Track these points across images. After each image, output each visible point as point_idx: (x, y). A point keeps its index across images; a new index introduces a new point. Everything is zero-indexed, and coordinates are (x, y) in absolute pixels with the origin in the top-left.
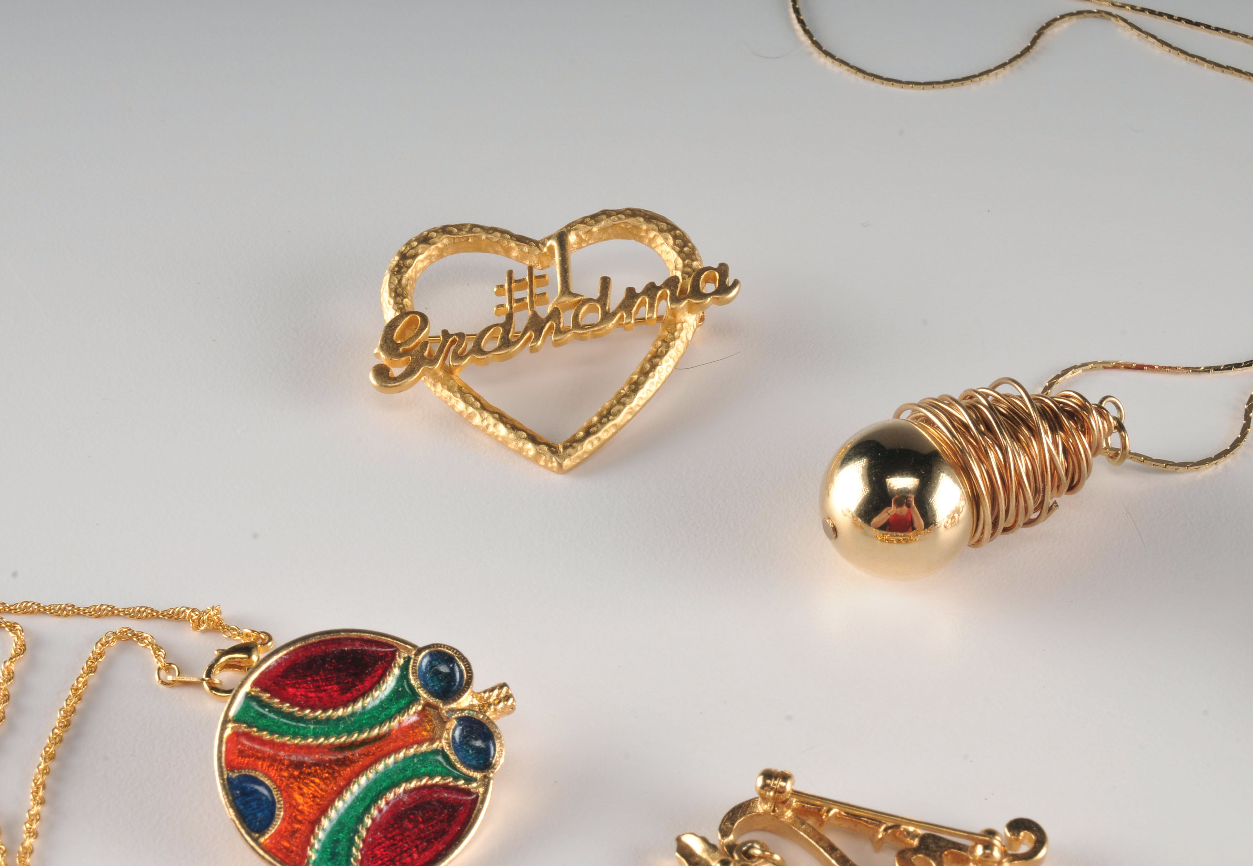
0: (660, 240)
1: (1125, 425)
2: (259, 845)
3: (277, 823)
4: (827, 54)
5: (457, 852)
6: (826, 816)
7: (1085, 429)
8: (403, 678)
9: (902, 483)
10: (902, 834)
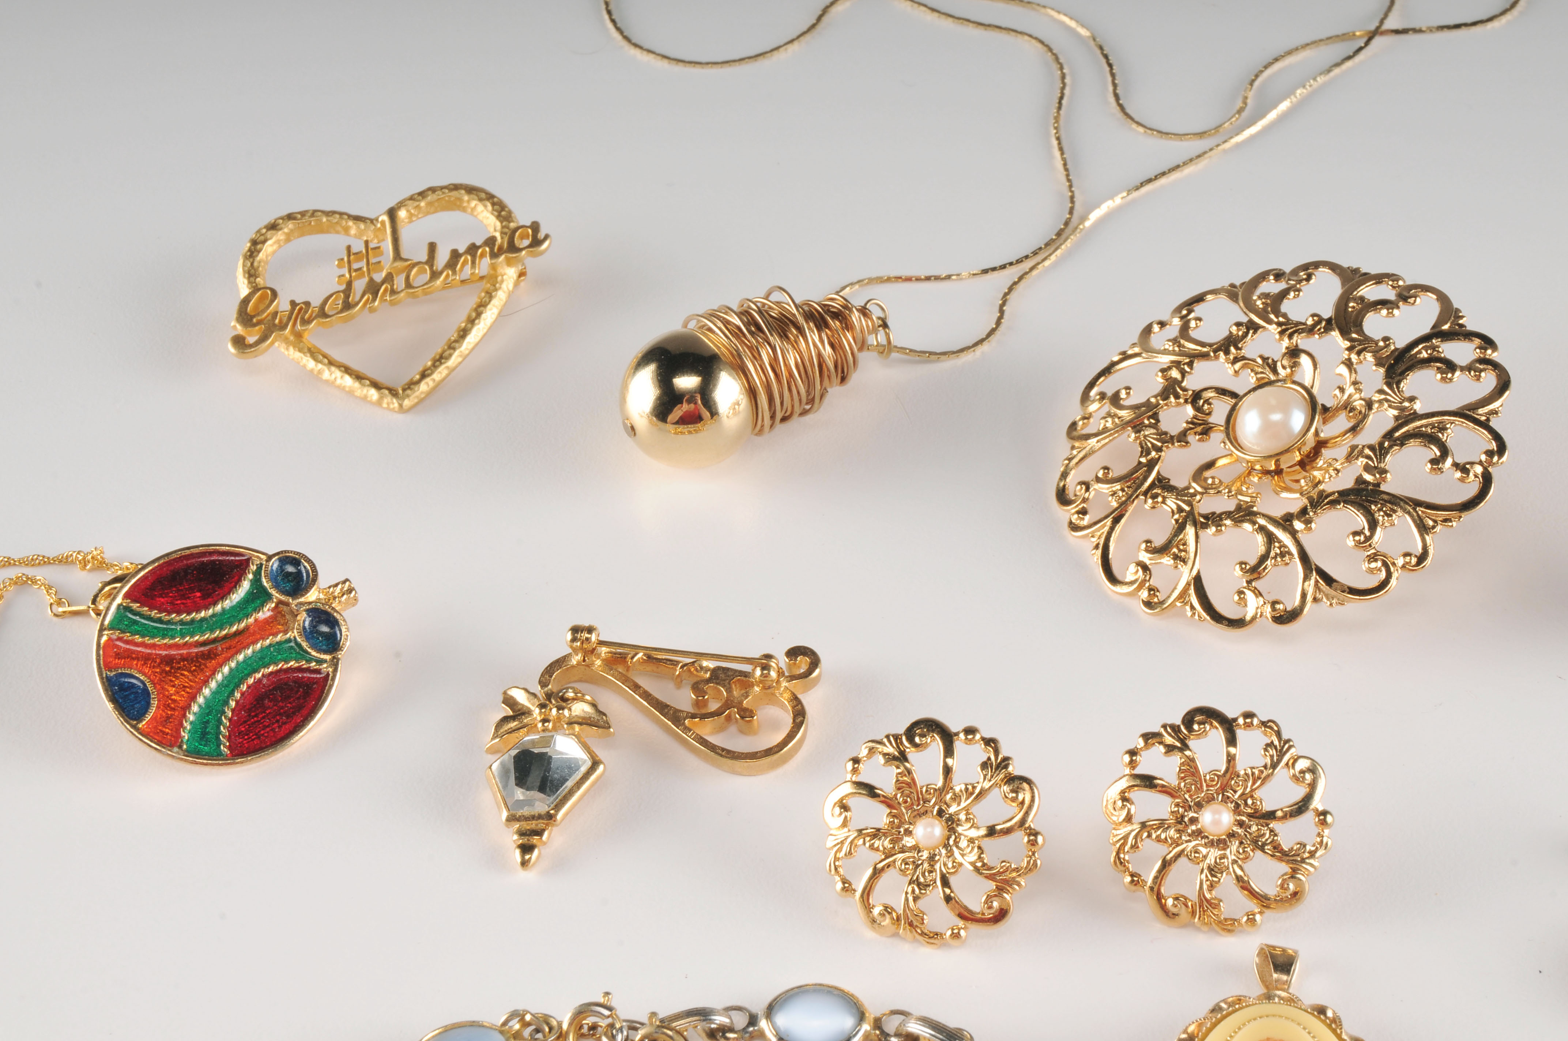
0: (480, 208)
1: (889, 324)
2: (137, 730)
3: (153, 710)
4: (636, 45)
5: (312, 723)
6: (631, 662)
7: (848, 326)
8: (257, 581)
9: (686, 382)
10: (696, 670)
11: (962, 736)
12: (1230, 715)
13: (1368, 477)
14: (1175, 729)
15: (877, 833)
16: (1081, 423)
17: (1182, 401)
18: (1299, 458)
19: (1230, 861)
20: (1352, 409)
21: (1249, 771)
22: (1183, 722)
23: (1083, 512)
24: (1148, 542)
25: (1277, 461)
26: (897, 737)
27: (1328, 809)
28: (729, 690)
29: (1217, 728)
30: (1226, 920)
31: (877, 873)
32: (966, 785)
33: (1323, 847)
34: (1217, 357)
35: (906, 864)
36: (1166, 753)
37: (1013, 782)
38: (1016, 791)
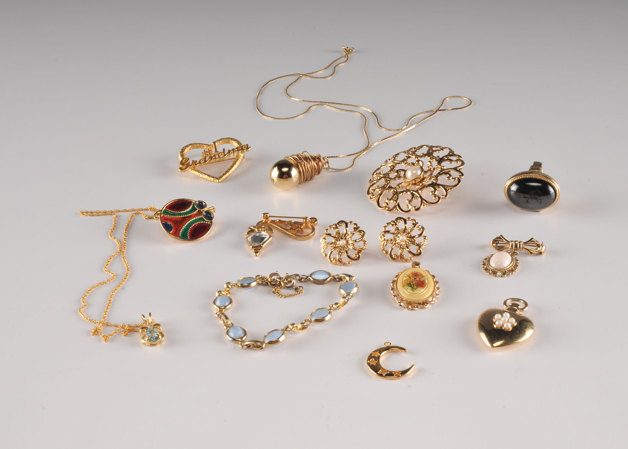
0: (234, 142)
1: (329, 162)
2: (170, 234)
3: (173, 230)
4: (265, 115)
5: (207, 234)
6: (276, 221)
7: (320, 161)
8: (193, 206)
9: (285, 170)
10: (291, 221)
11: (349, 223)
12: (405, 218)
13: (434, 181)
14: (394, 222)
15: (332, 243)
16: (372, 179)
17: (394, 172)
18: (419, 180)
19: (406, 246)
20: (431, 170)
21: (409, 228)
22: (395, 220)
23: (373, 195)
24: (387, 198)
25: (415, 181)
26: (336, 225)
27: (426, 236)
28: (298, 225)
29: (402, 221)
30: (405, 259)
31: (332, 252)
32: (350, 232)
33: (425, 243)
34: (402, 163)
35: (338, 249)
36: (392, 226)
37: (360, 231)
38: (361, 233)
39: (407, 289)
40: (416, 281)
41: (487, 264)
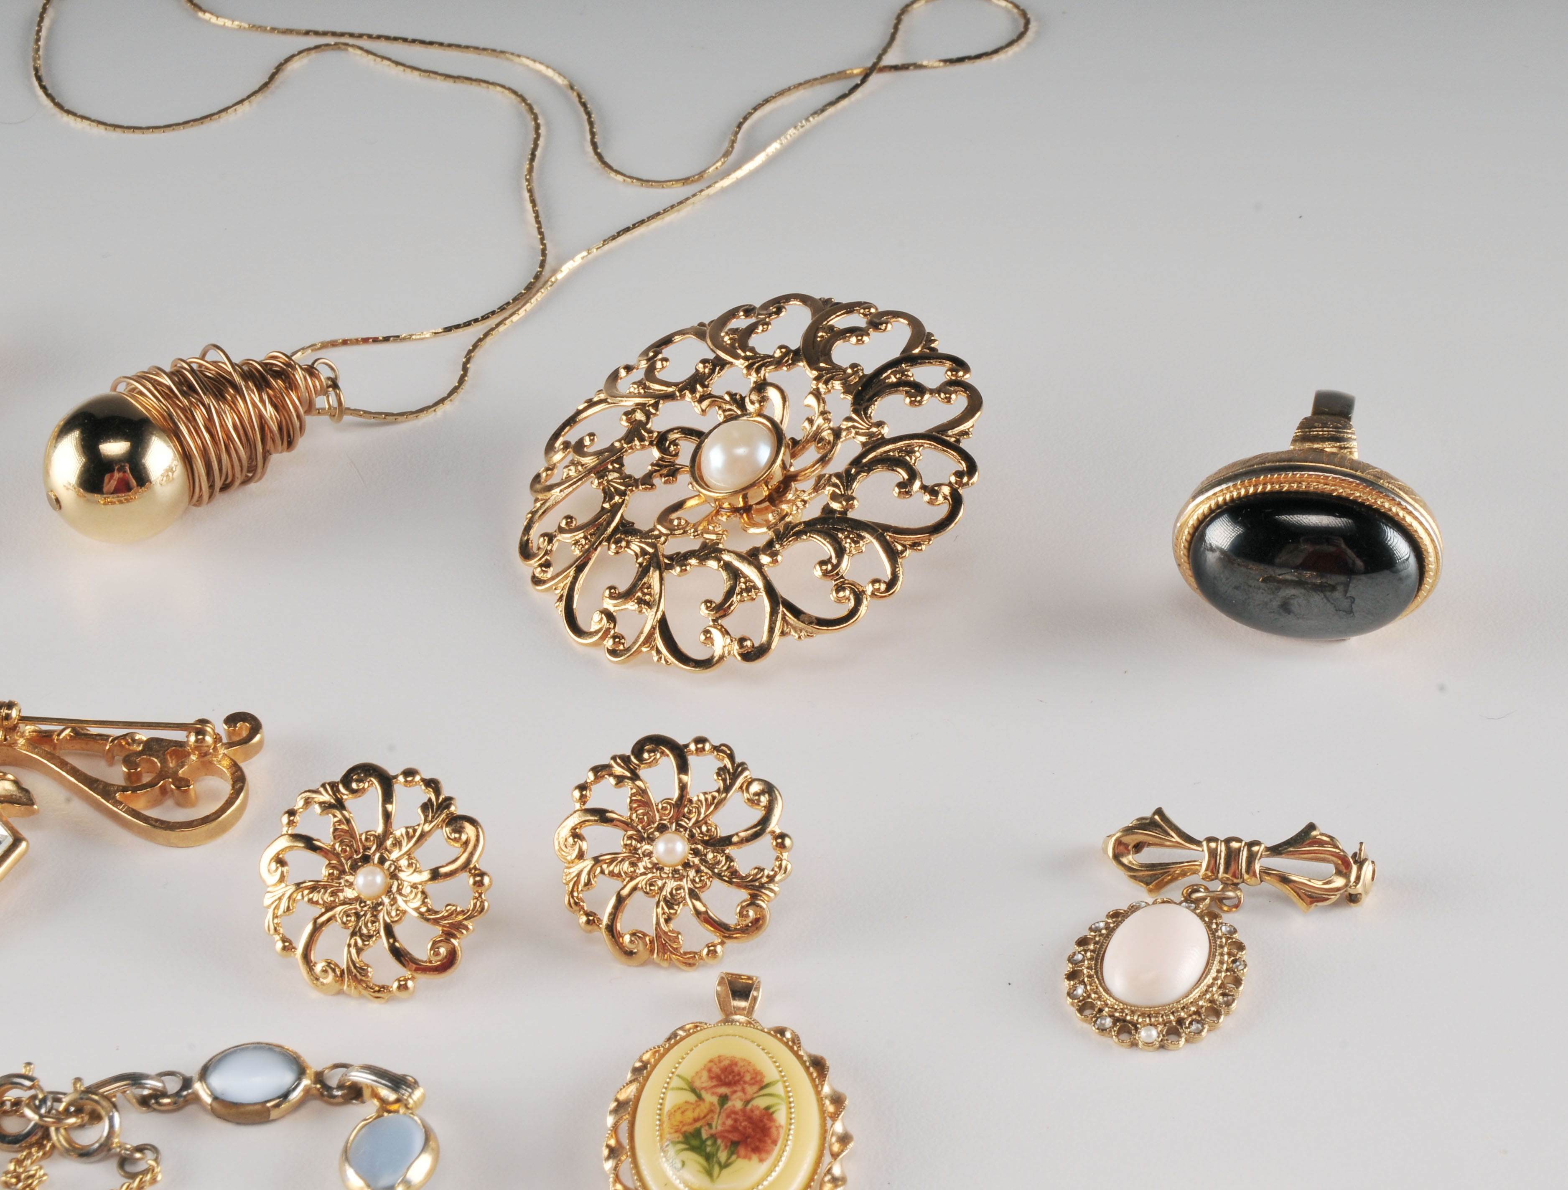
1: (340, 384)
4: (69, 112)
6: (57, 740)
7: (291, 385)
10: (128, 744)
11: (401, 779)
12: (681, 741)
13: (836, 506)
14: (625, 760)
15: (316, 886)
16: (544, 475)
17: (647, 443)
18: (766, 493)
19: (687, 891)
20: (822, 440)
21: (702, 797)
22: (633, 752)
23: (547, 565)
24: (610, 588)
25: (745, 497)
26: (334, 786)
27: (786, 831)
28: (164, 762)
29: (668, 756)
30: (685, 953)
31: (318, 930)
32: (407, 828)
33: (782, 871)
34: (683, 397)
35: (348, 916)
36: (616, 784)
37: (456, 822)
38: (459, 831)
39: (683, 1164)
40: (728, 1116)
41: (1090, 976)
